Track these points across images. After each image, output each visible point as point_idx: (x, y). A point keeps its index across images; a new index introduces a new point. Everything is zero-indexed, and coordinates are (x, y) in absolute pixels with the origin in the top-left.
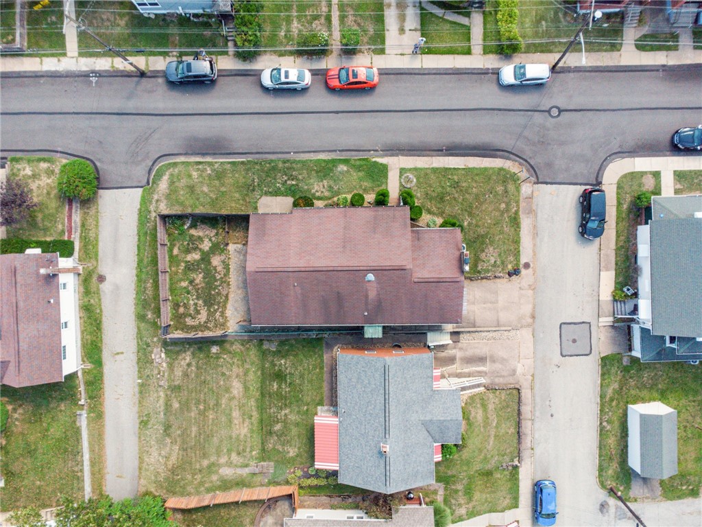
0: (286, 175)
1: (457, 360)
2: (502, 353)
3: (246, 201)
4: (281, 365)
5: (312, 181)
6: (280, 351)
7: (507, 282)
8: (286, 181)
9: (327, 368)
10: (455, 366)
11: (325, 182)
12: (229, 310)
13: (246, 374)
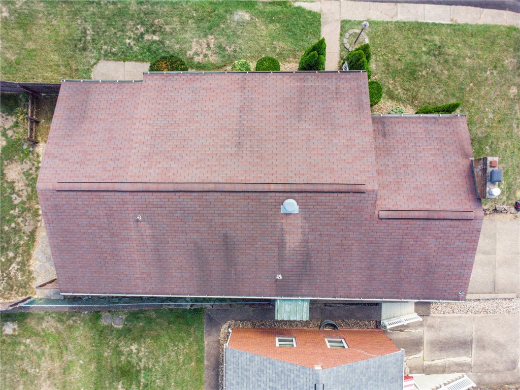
0: (143, 24)
1: (425, 344)
2: (497, 335)
3: (71, 68)
4: (130, 353)
5: (188, 36)
6: (129, 330)
7: (511, 220)
8: (142, 34)
9: (209, 360)
10: (420, 355)
11: (211, 39)
12: (36, 259)
13: (66, 370)
